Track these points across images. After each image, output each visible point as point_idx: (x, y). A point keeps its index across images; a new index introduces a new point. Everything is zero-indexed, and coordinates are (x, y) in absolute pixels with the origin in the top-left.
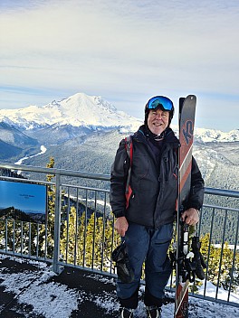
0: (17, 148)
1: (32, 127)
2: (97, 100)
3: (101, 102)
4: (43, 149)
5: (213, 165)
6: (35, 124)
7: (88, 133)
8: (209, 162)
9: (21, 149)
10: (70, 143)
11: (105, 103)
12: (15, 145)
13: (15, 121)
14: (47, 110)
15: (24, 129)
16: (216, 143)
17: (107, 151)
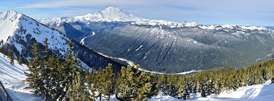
0: (83, 33)
1: (89, 23)
2: (119, 9)
3: (121, 10)
4: (94, 33)
5: (176, 38)
6: (90, 22)
7: (115, 25)
8: (174, 37)
9: (84, 33)
10: (106, 30)
11: (123, 10)
12: (82, 31)
13: (82, 21)
14: (96, 15)
15: (86, 24)
16: (177, 28)
17: (124, 34)
